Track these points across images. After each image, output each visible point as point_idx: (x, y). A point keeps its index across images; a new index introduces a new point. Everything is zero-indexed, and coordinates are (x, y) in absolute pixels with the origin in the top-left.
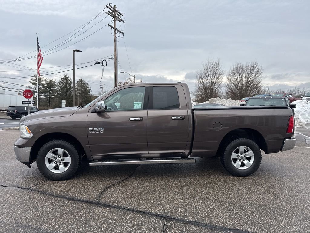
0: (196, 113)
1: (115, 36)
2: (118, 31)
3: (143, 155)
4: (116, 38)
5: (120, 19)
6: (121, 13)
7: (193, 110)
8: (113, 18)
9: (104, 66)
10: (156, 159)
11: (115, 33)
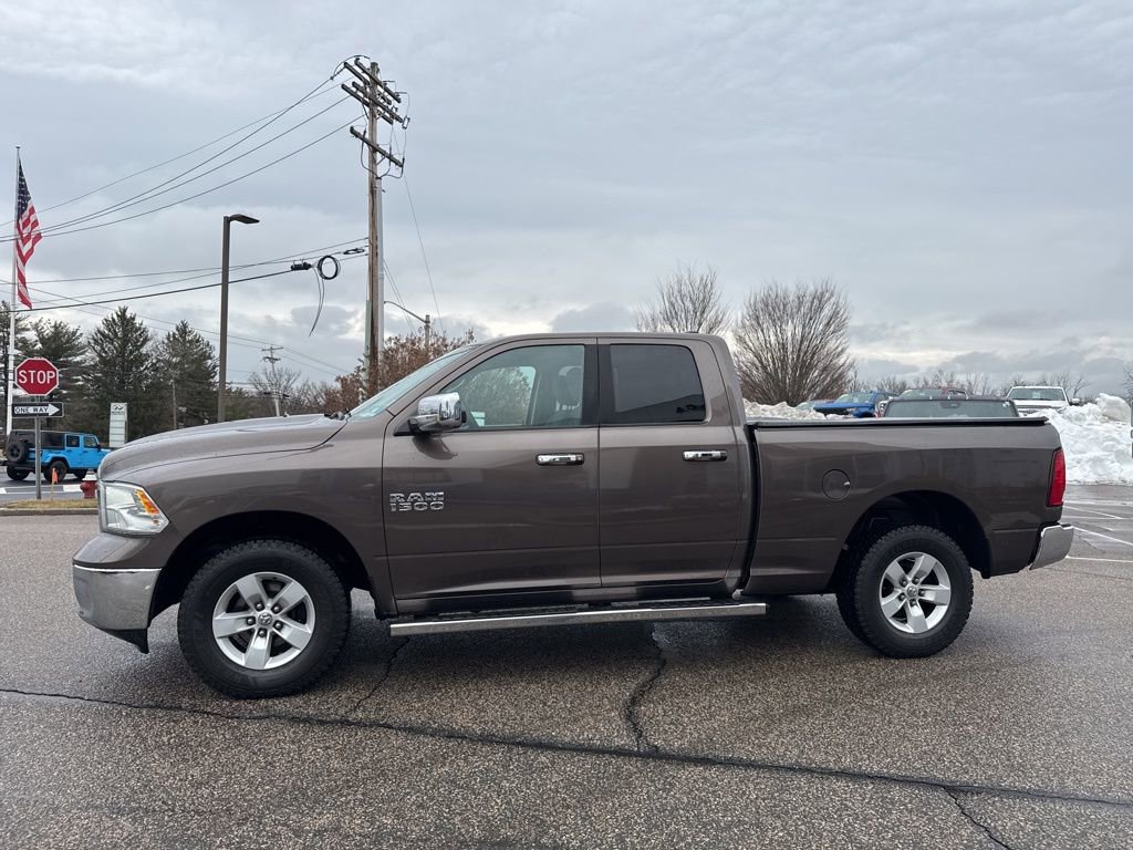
0: (762, 437)
1: (372, 172)
2: (383, 153)
4: (377, 178)
5: (390, 112)
6: (393, 91)
7: (750, 430)
8: (367, 109)
9: (326, 278)
10: (629, 604)
11: (373, 161)
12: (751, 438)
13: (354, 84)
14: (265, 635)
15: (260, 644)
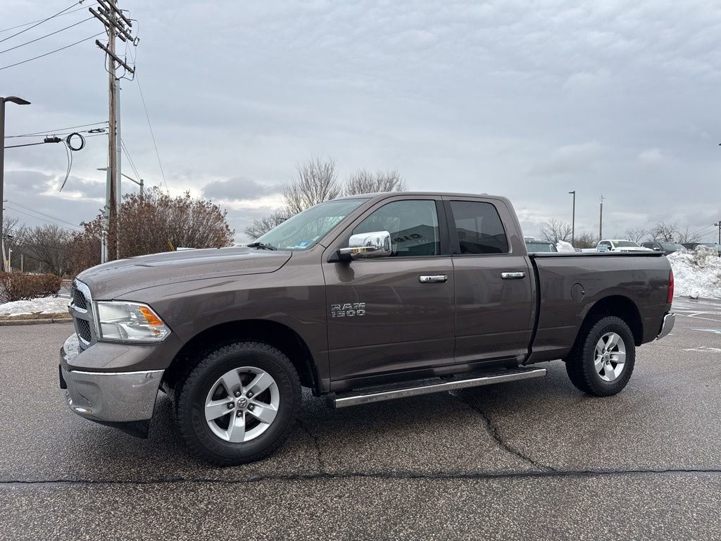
0: (538, 261)
1: (112, 74)
2: (120, 62)
3: (436, 370)
4: (116, 79)
5: (125, 33)
6: (127, 18)
7: (532, 257)
8: (108, 28)
9: (74, 149)
11: (113, 67)
12: (534, 263)
13: (99, 8)
14: (242, 416)
15: (239, 423)
